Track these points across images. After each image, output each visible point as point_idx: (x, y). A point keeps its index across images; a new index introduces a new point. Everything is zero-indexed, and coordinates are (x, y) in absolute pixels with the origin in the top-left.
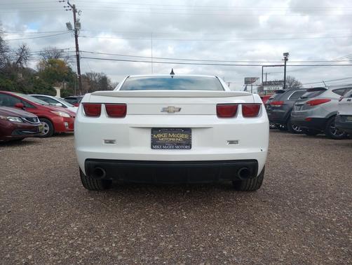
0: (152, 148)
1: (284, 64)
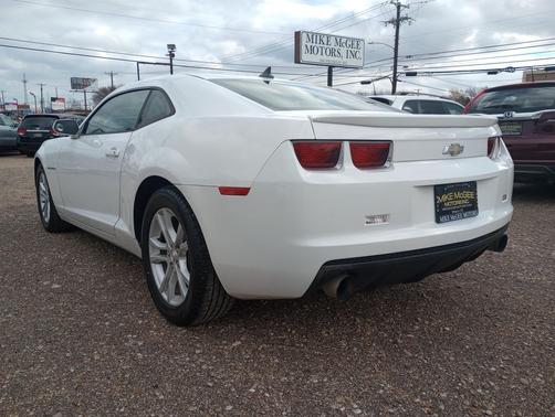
0: (438, 221)
1: (169, 62)
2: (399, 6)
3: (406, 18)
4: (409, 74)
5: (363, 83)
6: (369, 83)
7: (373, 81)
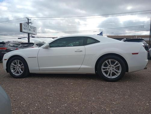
2: (28, 19)
3: (31, 23)
4: (32, 37)
5: (19, 38)
6: (20, 38)
7: (22, 38)
